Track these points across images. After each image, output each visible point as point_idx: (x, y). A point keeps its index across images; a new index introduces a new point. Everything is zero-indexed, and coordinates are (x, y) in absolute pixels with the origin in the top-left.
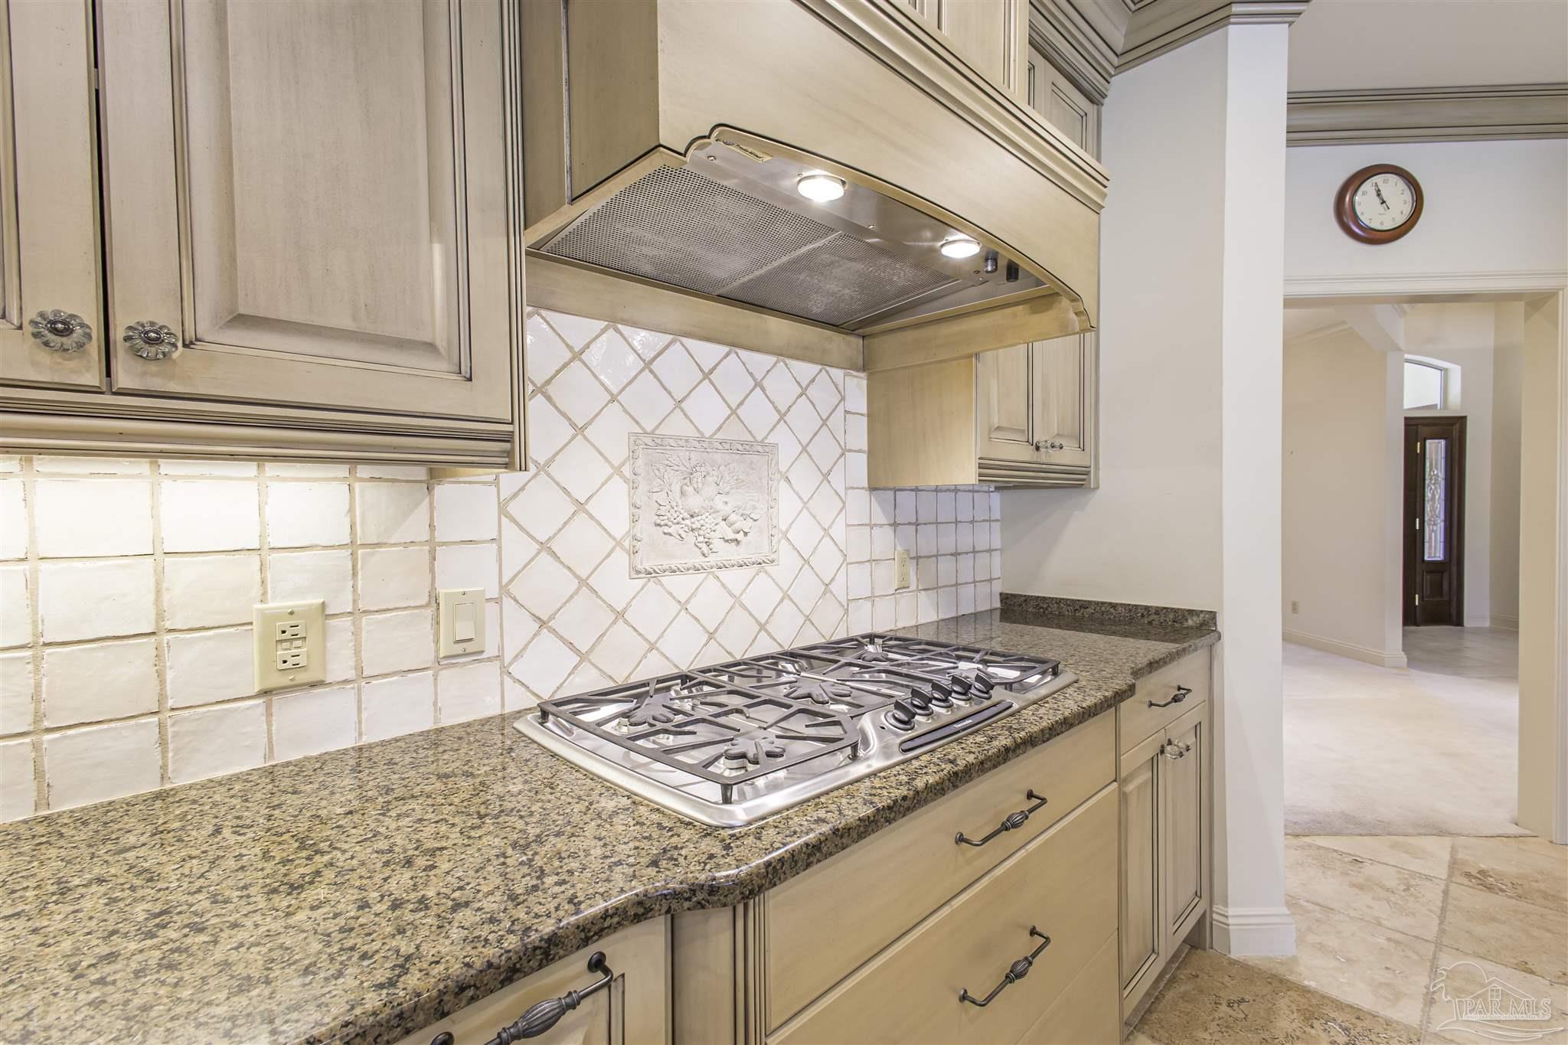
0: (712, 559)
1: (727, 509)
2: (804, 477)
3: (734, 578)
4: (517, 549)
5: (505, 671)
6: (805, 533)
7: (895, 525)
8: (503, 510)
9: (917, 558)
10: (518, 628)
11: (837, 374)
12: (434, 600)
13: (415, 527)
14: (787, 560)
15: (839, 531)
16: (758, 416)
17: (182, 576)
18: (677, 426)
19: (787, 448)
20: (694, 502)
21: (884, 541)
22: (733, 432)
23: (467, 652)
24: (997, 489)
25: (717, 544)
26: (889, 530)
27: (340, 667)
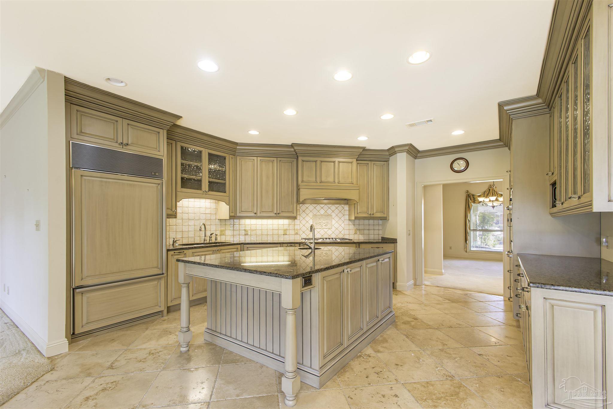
0: (322, 228)
1: (324, 222)
2: (337, 219)
3: (326, 230)
4: (301, 225)
5: (300, 236)
6: (336, 225)
7: (354, 225)
8: (300, 222)
9: (359, 230)
10: (301, 233)
11: (343, 205)
12: (294, 229)
13: (293, 223)
14: (333, 229)
15: (343, 225)
16: (329, 211)
17: (280, 226)
18: (318, 214)
19: (334, 215)
20: (320, 221)
21: (352, 227)
22: (326, 214)
23: (297, 234)
24: (381, 220)
25: (323, 226)
26: (353, 226)
27: (288, 234)
